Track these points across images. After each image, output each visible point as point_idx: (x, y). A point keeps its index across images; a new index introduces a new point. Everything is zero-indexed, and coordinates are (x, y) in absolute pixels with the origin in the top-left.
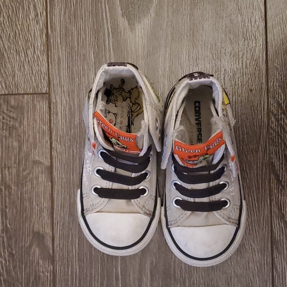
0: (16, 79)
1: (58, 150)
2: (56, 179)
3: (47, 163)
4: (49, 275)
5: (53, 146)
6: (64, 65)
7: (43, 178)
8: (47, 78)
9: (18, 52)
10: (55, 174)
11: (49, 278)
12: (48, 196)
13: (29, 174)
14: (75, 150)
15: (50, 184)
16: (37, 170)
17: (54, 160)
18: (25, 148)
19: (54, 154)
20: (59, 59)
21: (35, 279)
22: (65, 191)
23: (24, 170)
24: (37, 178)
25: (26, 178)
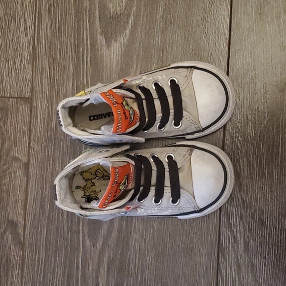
0: (4, 83)
1: (35, 149)
2: (32, 174)
3: (25, 160)
4: (18, 259)
5: (31, 145)
6: (46, 74)
7: (20, 173)
8: (30, 84)
9: (7, 61)
10: (31, 170)
11: (18, 261)
12: (23, 189)
13: (8, 168)
14: (50, 151)
15: (26, 178)
16: (16, 165)
17: (31, 158)
18: (6, 145)
19: (32, 152)
20: (42, 68)
21: (7, 261)
22: (38, 186)
23: (4, 165)
24: (15, 173)
25: (5, 171)
